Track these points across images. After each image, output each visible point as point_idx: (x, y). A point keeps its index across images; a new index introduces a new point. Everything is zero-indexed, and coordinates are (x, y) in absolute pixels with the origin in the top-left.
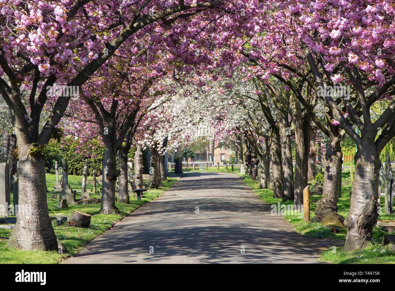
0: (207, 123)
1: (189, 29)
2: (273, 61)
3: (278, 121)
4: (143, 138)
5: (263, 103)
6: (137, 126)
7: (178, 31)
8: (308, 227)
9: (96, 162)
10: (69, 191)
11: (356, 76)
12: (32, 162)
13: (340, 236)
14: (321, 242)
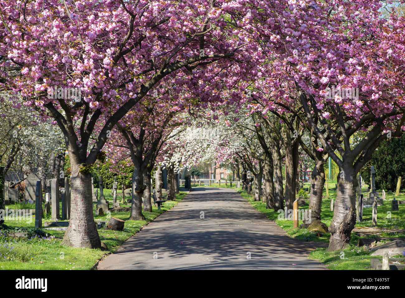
0: (213, 149)
1: (206, 74)
2: (271, 100)
3: (271, 147)
4: (163, 160)
5: (259, 133)
6: (158, 151)
7: (197, 76)
8: (298, 232)
9: (122, 179)
10: (103, 201)
11: (338, 113)
12: (82, 179)
13: (322, 240)
14: (308, 244)
